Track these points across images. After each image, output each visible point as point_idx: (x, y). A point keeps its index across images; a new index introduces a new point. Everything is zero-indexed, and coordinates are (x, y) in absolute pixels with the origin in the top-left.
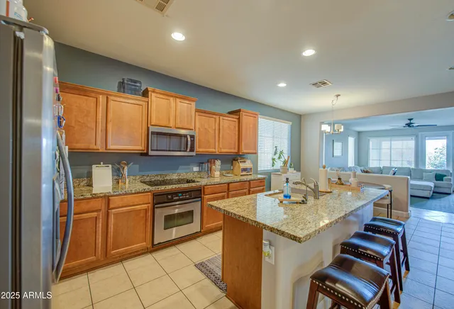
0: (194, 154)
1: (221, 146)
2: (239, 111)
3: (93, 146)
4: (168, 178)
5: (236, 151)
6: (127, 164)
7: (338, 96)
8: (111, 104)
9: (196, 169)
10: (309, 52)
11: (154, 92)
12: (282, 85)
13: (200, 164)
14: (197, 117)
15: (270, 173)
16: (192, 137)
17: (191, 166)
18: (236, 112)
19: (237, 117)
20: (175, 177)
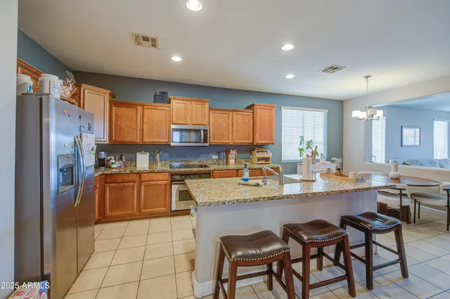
0: (208, 144)
1: (234, 137)
2: (253, 105)
3: (135, 140)
4: (191, 163)
5: (251, 141)
6: (159, 152)
7: (367, 77)
8: (146, 111)
9: (215, 157)
10: (288, 47)
11: (174, 99)
12: (290, 76)
13: (218, 153)
14: (211, 115)
15: (296, 163)
16: (205, 131)
17: (210, 155)
18: (251, 107)
19: (252, 111)
20: (196, 163)
